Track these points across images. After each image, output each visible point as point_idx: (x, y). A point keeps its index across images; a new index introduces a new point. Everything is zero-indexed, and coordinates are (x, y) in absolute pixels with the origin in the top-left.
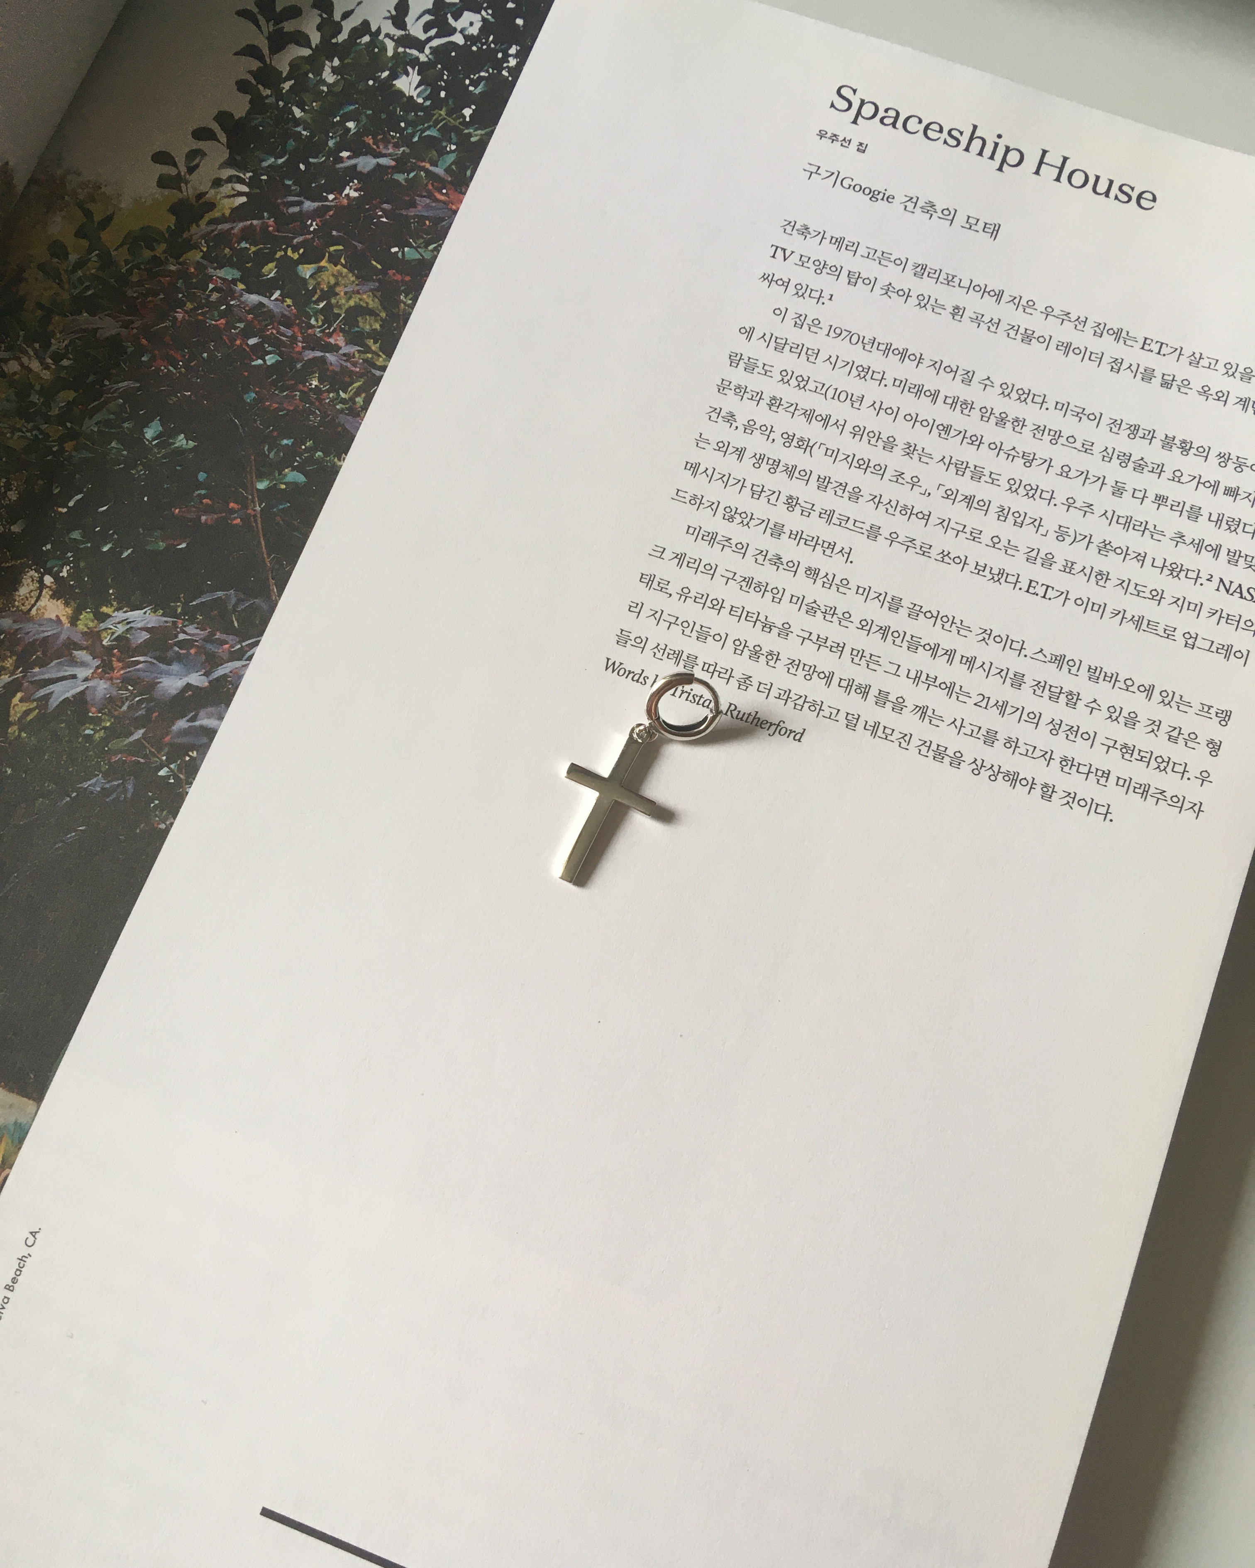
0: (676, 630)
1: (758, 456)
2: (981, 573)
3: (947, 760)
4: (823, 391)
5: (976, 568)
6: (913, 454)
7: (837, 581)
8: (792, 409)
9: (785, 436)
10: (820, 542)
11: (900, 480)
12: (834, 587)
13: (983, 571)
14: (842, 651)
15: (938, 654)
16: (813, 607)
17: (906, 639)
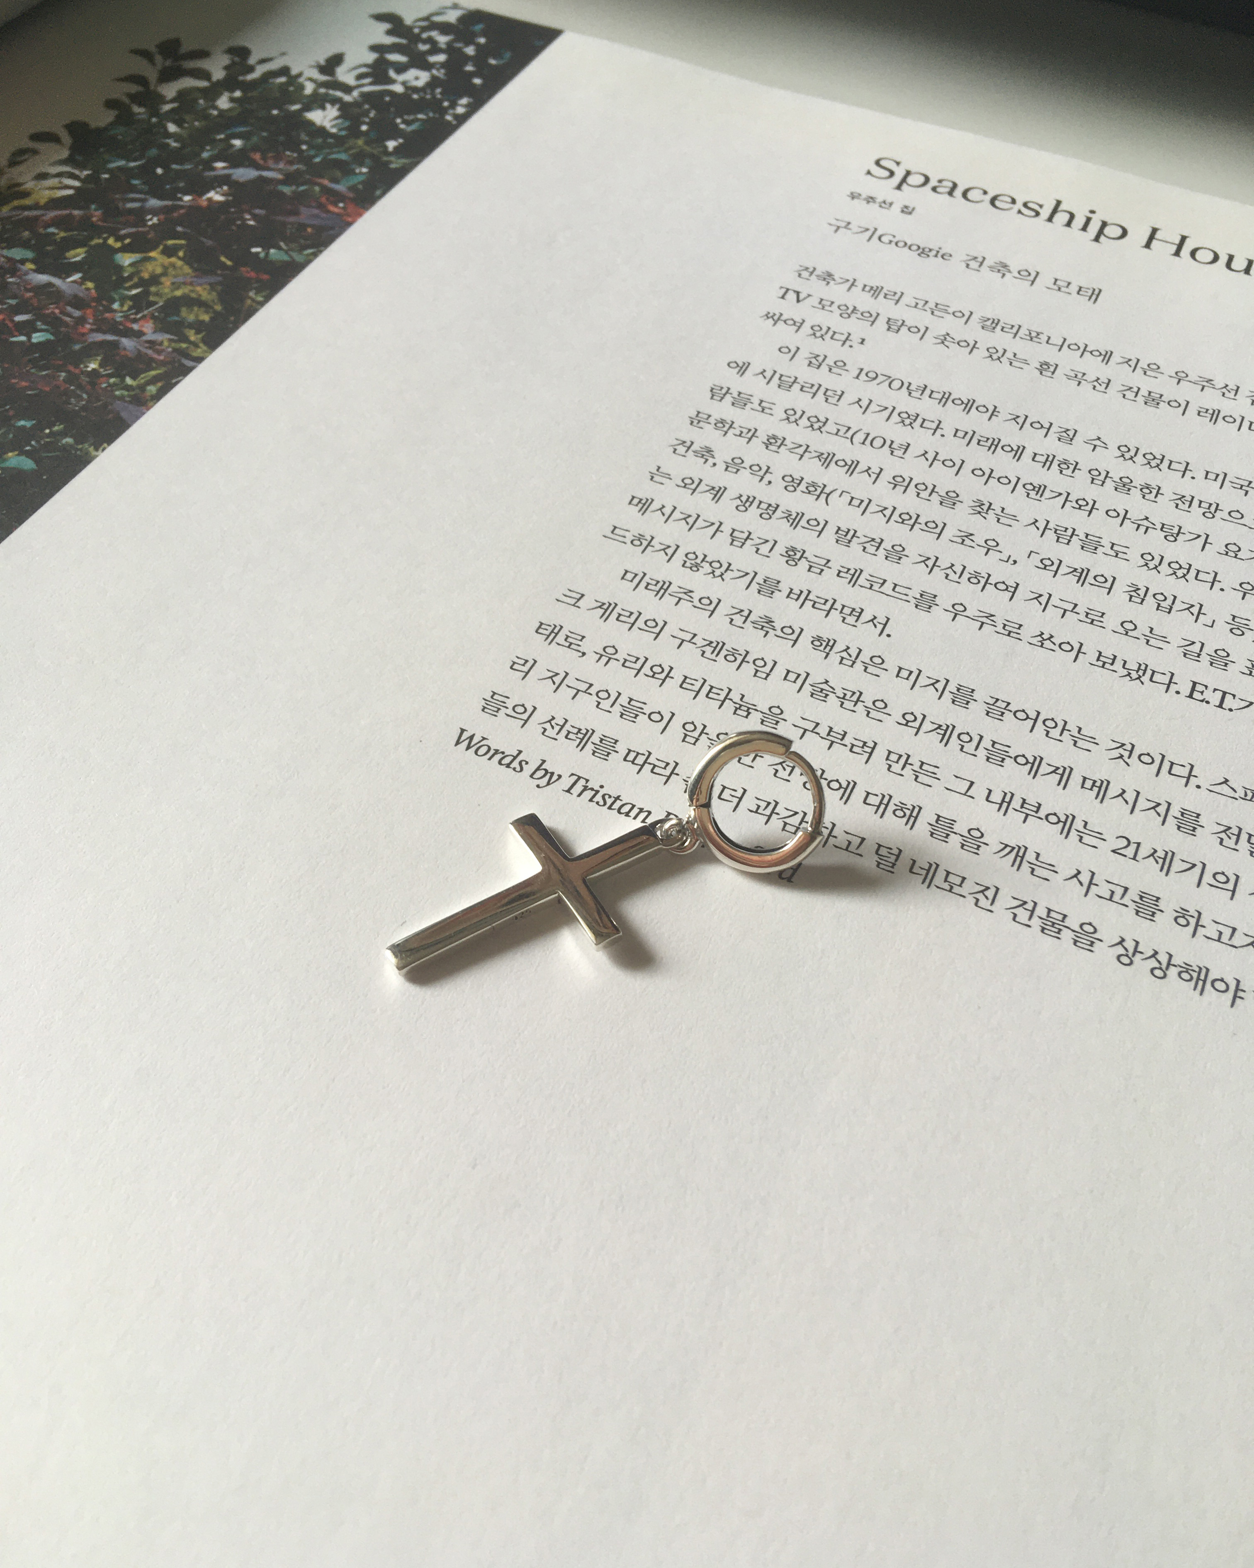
0: (587, 702)
1: (744, 499)
2: (1107, 666)
3: (1067, 935)
4: (849, 434)
5: (1098, 660)
6: (987, 513)
7: (865, 657)
8: (801, 450)
9: (788, 479)
10: (838, 606)
11: (967, 542)
12: (859, 666)
13: (1112, 664)
14: (871, 754)
15: (1041, 771)
16: (822, 690)
17: (982, 745)
